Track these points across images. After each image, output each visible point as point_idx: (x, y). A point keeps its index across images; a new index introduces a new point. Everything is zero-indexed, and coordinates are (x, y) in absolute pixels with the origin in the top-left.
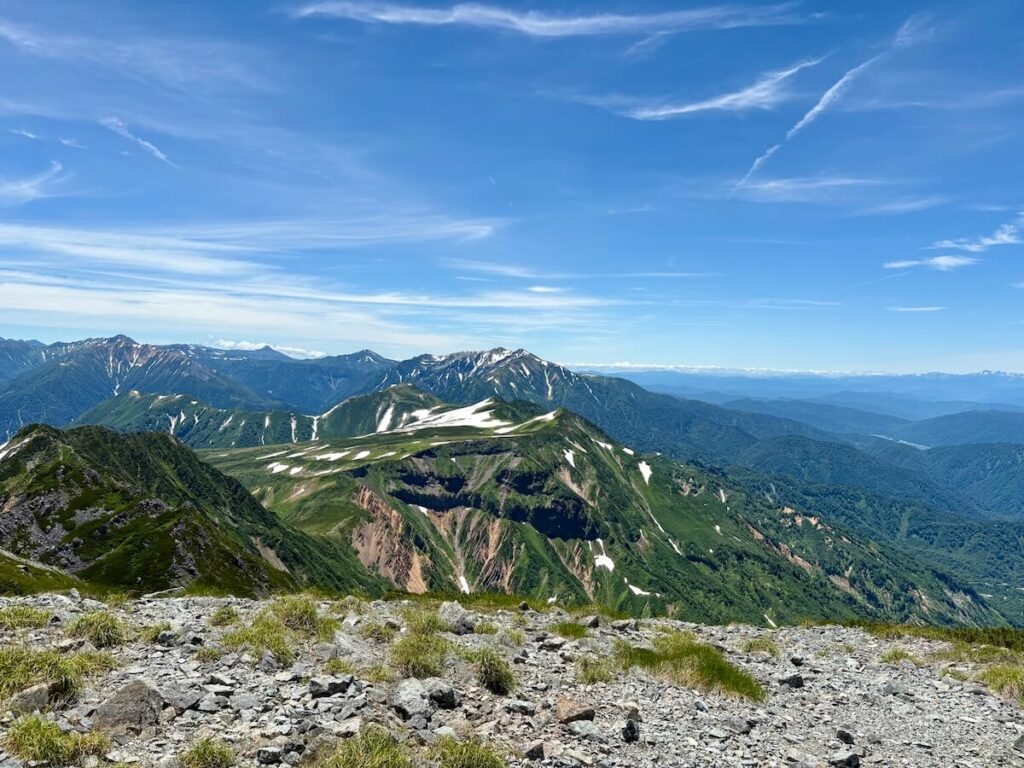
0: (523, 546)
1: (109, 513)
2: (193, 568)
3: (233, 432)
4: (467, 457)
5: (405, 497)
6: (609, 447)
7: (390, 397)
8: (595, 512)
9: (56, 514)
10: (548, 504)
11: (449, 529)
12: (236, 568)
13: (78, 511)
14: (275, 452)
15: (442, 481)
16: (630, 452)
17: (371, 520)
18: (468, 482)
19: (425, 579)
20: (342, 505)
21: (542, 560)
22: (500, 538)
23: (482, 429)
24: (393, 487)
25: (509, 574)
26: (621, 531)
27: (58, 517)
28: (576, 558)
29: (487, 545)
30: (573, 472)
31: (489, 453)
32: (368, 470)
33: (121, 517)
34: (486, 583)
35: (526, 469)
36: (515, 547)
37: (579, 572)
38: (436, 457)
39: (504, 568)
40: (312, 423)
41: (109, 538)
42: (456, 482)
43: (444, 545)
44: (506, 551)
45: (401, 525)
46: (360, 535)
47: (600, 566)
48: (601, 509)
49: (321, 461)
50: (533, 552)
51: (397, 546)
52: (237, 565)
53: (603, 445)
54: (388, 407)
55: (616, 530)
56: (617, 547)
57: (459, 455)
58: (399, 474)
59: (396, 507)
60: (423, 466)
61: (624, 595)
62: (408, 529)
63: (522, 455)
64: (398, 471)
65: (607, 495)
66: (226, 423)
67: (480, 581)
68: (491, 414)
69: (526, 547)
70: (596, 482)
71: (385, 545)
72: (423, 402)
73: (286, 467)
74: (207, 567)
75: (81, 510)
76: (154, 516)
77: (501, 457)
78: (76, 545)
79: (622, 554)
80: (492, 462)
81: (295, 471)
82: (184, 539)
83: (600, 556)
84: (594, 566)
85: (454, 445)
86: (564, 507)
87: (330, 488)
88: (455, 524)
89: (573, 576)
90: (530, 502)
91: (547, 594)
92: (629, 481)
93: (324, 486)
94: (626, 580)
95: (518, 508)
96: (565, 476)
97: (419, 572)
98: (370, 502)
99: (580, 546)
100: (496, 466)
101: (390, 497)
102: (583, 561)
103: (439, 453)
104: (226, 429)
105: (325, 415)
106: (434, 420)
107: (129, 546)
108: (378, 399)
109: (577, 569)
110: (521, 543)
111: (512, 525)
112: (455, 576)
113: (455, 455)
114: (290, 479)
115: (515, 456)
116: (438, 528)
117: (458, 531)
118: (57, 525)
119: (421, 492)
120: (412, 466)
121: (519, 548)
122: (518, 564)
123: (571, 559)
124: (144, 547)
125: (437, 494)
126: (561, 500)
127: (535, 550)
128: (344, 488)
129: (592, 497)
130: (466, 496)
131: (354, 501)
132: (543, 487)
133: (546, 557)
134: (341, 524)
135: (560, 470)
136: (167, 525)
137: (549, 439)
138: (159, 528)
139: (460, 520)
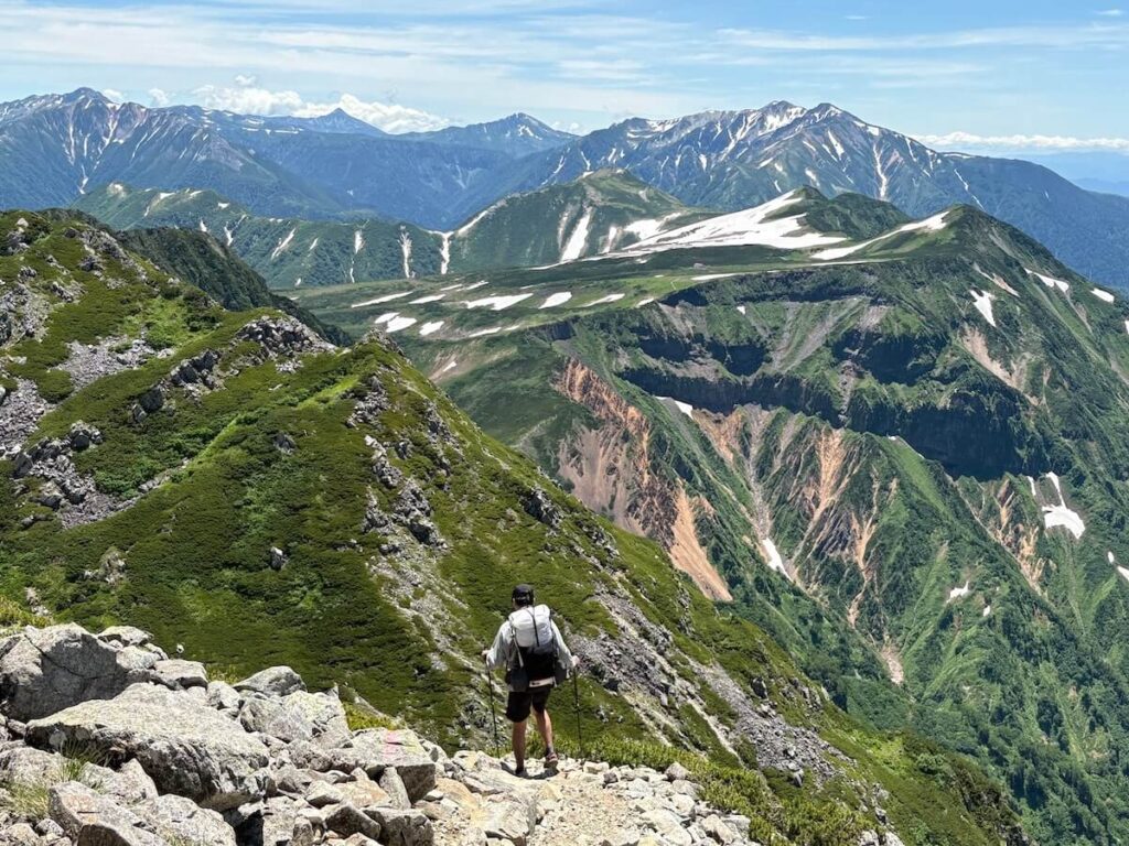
0: (894, 485)
1: (161, 355)
2: (425, 522)
3: (297, 260)
4: (768, 304)
5: (648, 382)
6: (1064, 286)
7: (584, 196)
8: (1042, 419)
9: (17, 352)
10: (943, 402)
11: (737, 447)
12: (537, 526)
13: (76, 347)
14: (384, 292)
15: (717, 350)
16: (1108, 298)
17: (594, 424)
18: (772, 355)
19: (703, 543)
20: (535, 394)
21: (935, 514)
22: (845, 467)
23: (787, 252)
24: (624, 361)
25: (866, 538)
26: (1097, 459)
27: (22, 360)
28: (1004, 512)
29: (818, 481)
30: (991, 336)
31: (813, 296)
32: (575, 327)
33: (197, 365)
34: (818, 554)
35: (897, 330)
36: (876, 485)
37: (1010, 538)
38: (705, 303)
39: (855, 526)
40: (441, 246)
41: (171, 427)
42: (747, 355)
43: (728, 477)
44: (857, 494)
45: (646, 436)
46: (574, 453)
47: (1054, 528)
48: (1055, 413)
49: (478, 310)
50: (916, 497)
51: (646, 476)
52: (539, 517)
53: (1049, 282)
54: (581, 214)
55: (1086, 456)
56: (1088, 489)
57: (753, 300)
58: (634, 338)
59: (632, 401)
60: (681, 321)
61: (1107, 587)
62: (659, 444)
63: (890, 301)
64: (633, 330)
65: (1066, 384)
66: (284, 244)
67: (807, 550)
68: (799, 221)
69: (900, 485)
70: (1041, 357)
71: (624, 473)
72: (645, 205)
73: (413, 321)
74: (462, 519)
75: (83, 342)
76: (290, 366)
77: (840, 307)
78: (79, 443)
79: (1101, 504)
80: (821, 316)
81: (429, 329)
82: (389, 434)
83: (1054, 509)
84: (1042, 528)
85: (742, 280)
86: (980, 407)
87: (506, 360)
88: (748, 435)
89: (997, 546)
90: (905, 395)
91: (949, 581)
92: (1106, 357)
93: (495, 357)
94: (1111, 557)
95: (881, 408)
96: (975, 345)
97: (692, 528)
98: (585, 389)
99: (1011, 487)
100: (831, 321)
101: (618, 381)
102: (1017, 516)
103: (710, 296)
104: (283, 256)
105: (463, 231)
106: (683, 235)
107: (233, 452)
108: (560, 198)
109: (1006, 531)
110: (889, 478)
111: (871, 444)
112: (754, 538)
113: (744, 300)
114: (423, 343)
115: (874, 303)
116: (715, 444)
117: (754, 451)
118: (21, 384)
119: (679, 373)
120: (659, 320)
121: (884, 488)
122: (885, 520)
123: (993, 512)
124: (277, 459)
125: (711, 378)
126: (973, 393)
127: (918, 492)
128: (533, 360)
129: (1035, 387)
130: (768, 381)
131: (557, 387)
132: (933, 366)
133: (942, 508)
134: (536, 430)
135: (963, 334)
136: (335, 393)
137: (938, 270)
138: (310, 402)
139: (756, 430)
